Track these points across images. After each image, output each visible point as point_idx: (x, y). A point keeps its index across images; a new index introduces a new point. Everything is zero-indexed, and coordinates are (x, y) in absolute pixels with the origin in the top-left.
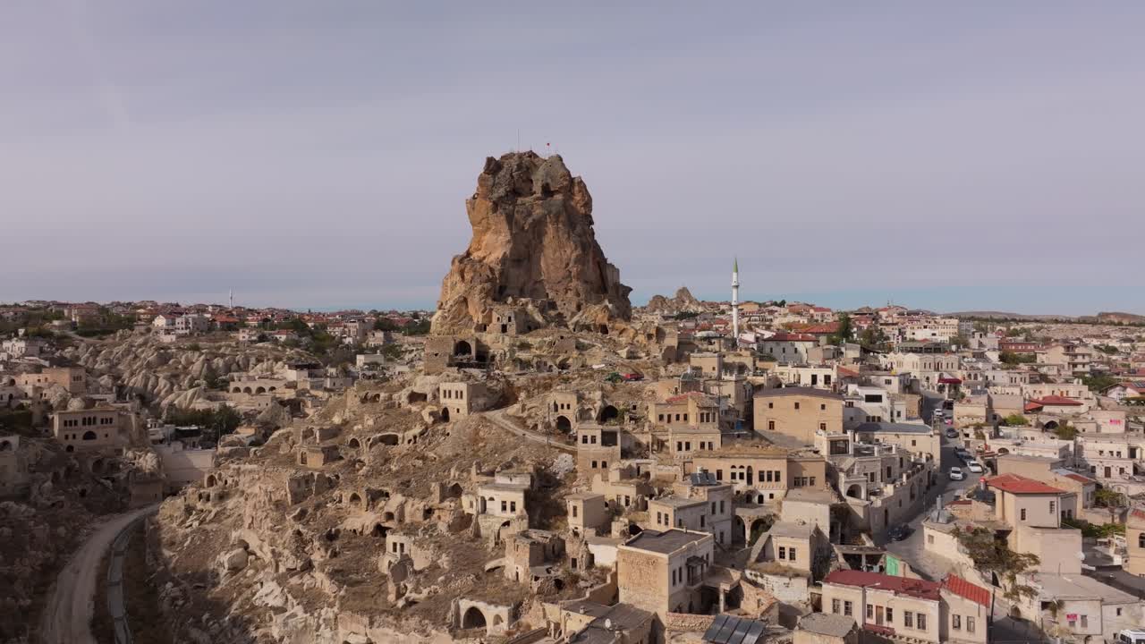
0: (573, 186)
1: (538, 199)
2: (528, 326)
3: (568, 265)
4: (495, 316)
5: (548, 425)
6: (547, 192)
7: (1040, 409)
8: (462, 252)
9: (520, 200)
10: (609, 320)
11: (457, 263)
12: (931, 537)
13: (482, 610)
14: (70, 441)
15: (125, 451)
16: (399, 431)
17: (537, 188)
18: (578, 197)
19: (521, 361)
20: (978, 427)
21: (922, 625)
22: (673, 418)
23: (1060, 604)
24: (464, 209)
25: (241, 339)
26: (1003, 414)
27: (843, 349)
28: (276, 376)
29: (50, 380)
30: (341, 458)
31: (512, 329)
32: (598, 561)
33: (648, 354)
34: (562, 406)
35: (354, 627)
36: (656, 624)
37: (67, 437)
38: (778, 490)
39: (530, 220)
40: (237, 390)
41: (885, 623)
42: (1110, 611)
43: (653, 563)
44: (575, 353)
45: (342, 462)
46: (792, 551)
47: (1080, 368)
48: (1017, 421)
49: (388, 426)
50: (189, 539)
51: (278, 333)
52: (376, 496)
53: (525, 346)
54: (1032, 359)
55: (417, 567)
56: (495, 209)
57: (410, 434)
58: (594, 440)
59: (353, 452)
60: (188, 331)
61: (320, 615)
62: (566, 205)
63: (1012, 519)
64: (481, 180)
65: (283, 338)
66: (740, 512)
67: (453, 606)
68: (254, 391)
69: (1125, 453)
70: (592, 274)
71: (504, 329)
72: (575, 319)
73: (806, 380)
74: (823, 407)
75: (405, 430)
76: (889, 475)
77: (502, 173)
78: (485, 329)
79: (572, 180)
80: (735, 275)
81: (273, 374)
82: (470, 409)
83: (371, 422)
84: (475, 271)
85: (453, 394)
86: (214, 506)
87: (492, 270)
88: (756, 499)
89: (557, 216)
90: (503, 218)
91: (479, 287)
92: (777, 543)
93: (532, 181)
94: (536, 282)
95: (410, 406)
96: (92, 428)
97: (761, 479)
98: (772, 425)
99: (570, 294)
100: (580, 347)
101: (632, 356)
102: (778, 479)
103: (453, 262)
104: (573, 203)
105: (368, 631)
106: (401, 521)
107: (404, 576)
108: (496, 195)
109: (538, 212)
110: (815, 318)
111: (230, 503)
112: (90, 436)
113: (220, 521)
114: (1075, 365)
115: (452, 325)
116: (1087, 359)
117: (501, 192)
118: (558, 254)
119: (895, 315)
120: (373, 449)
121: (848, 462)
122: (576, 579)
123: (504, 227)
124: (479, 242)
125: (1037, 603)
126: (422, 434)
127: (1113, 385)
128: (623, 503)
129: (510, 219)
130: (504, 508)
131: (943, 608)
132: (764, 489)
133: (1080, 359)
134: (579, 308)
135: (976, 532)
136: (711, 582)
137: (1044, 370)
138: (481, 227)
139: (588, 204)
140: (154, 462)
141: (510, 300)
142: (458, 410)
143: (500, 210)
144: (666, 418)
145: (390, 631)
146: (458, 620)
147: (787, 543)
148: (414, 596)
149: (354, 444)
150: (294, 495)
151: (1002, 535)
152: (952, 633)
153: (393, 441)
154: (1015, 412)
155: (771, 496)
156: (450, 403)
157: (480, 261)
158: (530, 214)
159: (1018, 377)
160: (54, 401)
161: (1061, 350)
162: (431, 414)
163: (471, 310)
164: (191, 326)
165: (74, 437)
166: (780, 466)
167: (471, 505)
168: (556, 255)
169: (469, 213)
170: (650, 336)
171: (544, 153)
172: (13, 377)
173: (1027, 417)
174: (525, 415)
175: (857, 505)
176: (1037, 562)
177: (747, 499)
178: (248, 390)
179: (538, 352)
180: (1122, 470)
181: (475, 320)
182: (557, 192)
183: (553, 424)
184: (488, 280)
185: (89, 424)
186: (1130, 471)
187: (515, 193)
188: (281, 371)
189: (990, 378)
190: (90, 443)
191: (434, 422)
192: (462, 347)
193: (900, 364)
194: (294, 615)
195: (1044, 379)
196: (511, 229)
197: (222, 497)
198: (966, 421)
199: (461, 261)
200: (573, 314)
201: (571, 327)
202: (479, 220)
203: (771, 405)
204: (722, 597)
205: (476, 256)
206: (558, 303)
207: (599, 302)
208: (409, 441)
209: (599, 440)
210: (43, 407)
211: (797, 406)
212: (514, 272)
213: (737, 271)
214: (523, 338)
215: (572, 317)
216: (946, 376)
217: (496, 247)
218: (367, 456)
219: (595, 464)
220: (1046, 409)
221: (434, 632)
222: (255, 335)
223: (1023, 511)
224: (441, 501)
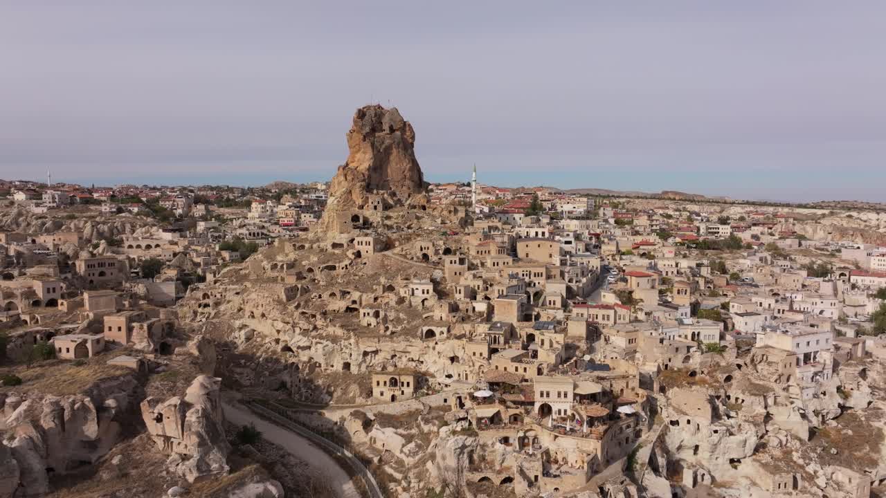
0: (405, 126)
1: (388, 134)
2: (387, 207)
3: (404, 172)
4: (370, 201)
5: (418, 258)
6: (392, 130)
7: (639, 247)
8: (344, 163)
9: (377, 134)
10: (427, 202)
11: (341, 169)
12: (604, 296)
13: (434, 330)
14: (92, 278)
15: (124, 283)
16: (336, 263)
17: (386, 127)
18: (408, 133)
19: (388, 226)
20: (613, 255)
21: (608, 319)
22: (483, 253)
23: (651, 313)
24: (345, 139)
25: (103, 210)
26: (623, 250)
27: (541, 218)
28: (154, 237)
29: (62, 239)
30: (305, 278)
31: (380, 207)
32: (477, 310)
33: (451, 222)
34: (425, 248)
35: (370, 344)
36: (512, 328)
37: (89, 275)
38: (542, 280)
39: (383, 146)
40: (130, 247)
41: (595, 320)
42: (667, 315)
43: (510, 304)
44: (415, 221)
45: (307, 280)
46: (554, 301)
47: (654, 228)
48: (629, 253)
49: (328, 261)
50: (204, 327)
51: (130, 206)
52: (344, 294)
53: (388, 218)
54: (631, 223)
55: (391, 318)
56: (364, 140)
57: (343, 264)
58: (455, 262)
59: (311, 275)
60: (55, 205)
61: (341, 345)
62: (403, 139)
63: (634, 287)
64: (355, 122)
65: (136, 210)
66: (528, 289)
67: (420, 330)
68: (143, 247)
69: (674, 265)
70: (416, 178)
71: (375, 208)
72: (408, 202)
73: (532, 234)
74: (551, 246)
75: (340, 262)
76: (583, 274)
77: (366, 118)
78: (363, 208)
79: (405, 122)
80: (474, 174)
81: (151, 235)
82: (375, 250)
83: (316, 259)
84: (354, 175)
85: (364, 243)
86: (213, 310)
87: (363, 174)
88: (532, 285)
89: (398, 144)
90: (369, 144)
91: (359, 184)
92: (548, 299)
93: (382, 123)
94: (385, 181)
95: (333, 251)
96: (102, 269)
97: (535, 276)
98: (527, 255)
99: (404, 188)
100: (418, 218)
101: (443, 222)
102: (542, 276)
103: (339, 169)
104: (405, 136)
105: (377, 344)
106: (361, 304)
107: (387, 323)
108: (364, 132)
109: (387, 142)
110: (500, 196)
111: (222, 308)
112: (102, 274)
113: (219, 318)
114: (652, 226)
115: (345, 205)
116: (658, 223)
117: (367, 129)
118: (399, 166)
119: (546, 194)
120: (323, 273)
121: (567, 269)
122: (469, 317)
123: (369, 150)
124: (353, 157)
125: (643, 313)
126: (350, 264)
127: (670, 236)
128: (476, 288)
129: (373, 145)
130: (423, 293)
131: (615, 312)
132: (536, 280)
133: (654, 223)
134: (409, 196)
135: (621, 292)
136: (529, 312)
137: (638, 228)
138: (354, 149)
139: (413, 138)
140: (145, 289)
141: (375, 192)
142: (367, 252)
143: (367, 140)
144: (480, 253)
145: (390, 343)
146: (422, 336)
147: (552, 299)
148: (394, 330)
149: (310, 270)
150: (287, 297)
151: (631, 292)
152: (618, 321)
153: (333, 268)
154: (629, 249)
155: (539, 283)
156: (362, 248)
157: (356, 169)
158: (383, 143)
159: (626, 232)
160: (70, 253)
161: (646, 217)
162: (353, 254)
163: (354, 196)
164: (57, 200)
165: (93, 275)
166: (543, 270)
167: (405, 293)
168: (396, 167)
169: (348, 141)
170: (450, 212)
171: (386, 106)
172: (34, 238)
173: (634, 251)
174: (404, 253)
175: (574, 285)
176: (643, 302)
177: (529, 285)
178: (138, 246)
179: (396, 221)
180: (672, 272)
181: (357, 203)
182: (397, 130)
183: (421, 257)
184: (364, 180)
185: (102, 266)
186: (676, 272)
187: (373, 130)
188: (156, 233)
189: (613, 233)
190: (102, 278)
191: (355, 258)
192: (355, 218)
193: (568, 226)
194: (327, 346)
195: (637, 233)
196: (373, 151)
197: (217, 304)
198: (608, 253)
199: (344, 169)
200: (407, 200)
201: (406, 207)
202: (353, 145)
203: (527, 246)
204: (533, 317)
205: (352, 165)
206: (397, 193)
207: (420, 193)
208: (343, 268)
209: (458, 262)
210: (63, 257)
211: (539, 246)
212: (374, 176)
213: (475, 171)
214: (387, 213)
215: (406, 201)
216: (592, 232)
217: (364, 161)
218: (320, 276)
219: (456, 274)
220: (641, 247)
221: (413, 340)
222: (114, 208)
223: (638, 283)
224: (384, 292)
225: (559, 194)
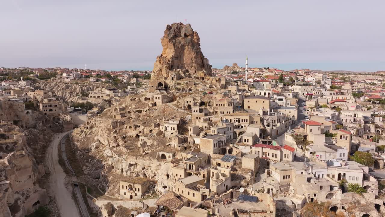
0: (193, 34)
1: (183, 38)
2: (180, 78)
3: (192, 59)
4: (170, 75)
5: (185, 107)
6: (186, 36)
7: (334, 103)
8: (160, 55)
9: (177, 39)
10: (204, 76)
11: (158, 58)
12: (287, 137)
13: (165, 155)
14: (45, 112)
15: (61, 115)
16: (142, 109)
17: (183, 34)
18: (195, 37)
19: (178, 88)
20: (312, 108)
21: (276, 157)
22: (220, 105)
23: (315, 153)
24: (160, 41)
25: (91, 80)
26: (321, 104)
27: (278, 85)
28: (103, 93)
29: (37, 94)
30: (126, 116)
31: (175, 79)
32: (196, 142)
33: (216, 86)
34: (189, 102)
35: (132, 159)
36: (209, 157)
37: (44, 110)
38: (247, 124)
39: (180, 45)
40: (91, 97)
41: (268, 157)
42: (328, 154)
43: (209, 142)
44: (194, 86)
45: (126, 117)
46: (248, 140)
47: (354, 90)
48: (325, 106)
49: (139, 107)
50: (83, 139)
51: (102, 79)
52: (136, 127)
53: (179, 84)
54: (340, 87)
55: (148, 144)
56: (170, 42)
57: (145, 110)
58: (197, 111)
59: (129, 115)
60: (74, 78)
61: (122, 157)
62: (191, 40)
63: (308, 132)
64: (165, 32)
65: (104, 80)
66: (235, 130)
67: (158, 154)
68: (96, 97)
69: (353, 115)
70: (199, 61)
71: (173, 79)
72: (194, 75)
73: (263, 94)
74: (264, 102)
75: (144, 109)
76: (280, 121)
77: (172, 30)
78: (167, 79)
79: (193, 32)
80: (246, 60)
81: (102, 92)
82: (163, 102)
83: (134, 106)
84: (164, 61)
85: (158, 98)
86: (89, 130)
87: (169, 60)
88: (241, 127)
89: (189, 43)
90: (172, 44)
91: (165, 66)
92: (244, 138)
93: (181, 32)
94: (182, 64)
95: (145, 102)
97: (242, 121)
98: (249, 107)
99: (193, 68)
100: (195, 84)
101: (211, 87)
102: (247, 121)
103: (157, 58)
104: (194, 39)
105: (135, 160)
106: (143, 133)
107: (145, 147)
108: (170, 37)
109: (183, 42)
110: (277, 73)
111: (94, 129)
112: (51, 110)
113: (91, 135)
114: (353, 89)
115: (157, 77)
116: (357, 88)
117: (171, 36)
118: (189, 55)
119: (304, 73)
120: (135, 114)
121: (267, 117)
122: (190, 147)
123: (173, 47)
124: (165, 52)
125: (309, 152)
126: (149, 109)
127: (362, 96)
128: (204, 128)
129: (174, 44)
130: (172, 129)
131: (282, 152)
132: (243, 124)
134: (195, 72)
135: (298, 135)
136: (224, 147)
137: (342, 91)
138: (165, 47)
139: (198, 39)
140: (70, 118)
141: (174, 70)
142: (159, 103)
143: (171, 42)
144: (218, 105)
145: (141, 160)
146: (159, 158)
147: (246, 138)
148: (147, 152)
149: (129, 112)
150: (113, 126)
151: (305, 136)
152: (284, 159)
153: (141, 111)
154: (325, 104)
155: (245, 126)
156: (157, 101)
157: (165, 58)
158: (180, 43)
159: (332, 93)
160: (39, 100)
161: (349, 85)
162: (151, 104)
163: (163, 73)
164: (75, 76)
165: (46, 110)
166: (248, 118)
167: (163, 129)
168: (188, 56)
169: (162, 43)
170: (217, 81)
171: (185, 23)
172: (27, 93)
173: (328, 105)
174: (178, 104)
175: (268, 129)
176: (313, 143)
177: (238, 127)
178: (94, 97)
179: (183, 86)
180: (350, 120)
181: (164, 76)
182: (189, 36)
183: (186, 107)
184: (168, 64)
185: (50, 107)
186: (353, 120)
187: (176, 36)
188: (105, 91)
189: (324, 94)
190: (51, 112)
191: (152, 106)
192: (160, 84)
193: (296, 89)
194: (115, 157)
195: (342, 94)
196: (174, 47)
197: (91, 128)
198: (309, 106)
199: (159, 58)
200: (194, 74)
201: (193, 78)
202: (164, 45)
203: (249, 101)
204: (227, 151)
205: (164, 56)
206: (189, 71)
207: (202, 70)
208: (145, 112)
210: (36, 101)
211: (256, 102)
212: (175, 61)
213: (247, 59)
214: (178, 81)
215: (193, 75)
216: (309, 93)
217: (170, 53)
218: (133, 116)
219: (197, 118)
220: (336, 103)
221: (153, 160)
222: (95, 79)
223: (311, 130)
224: (155, 128)
225: (308, 72)
